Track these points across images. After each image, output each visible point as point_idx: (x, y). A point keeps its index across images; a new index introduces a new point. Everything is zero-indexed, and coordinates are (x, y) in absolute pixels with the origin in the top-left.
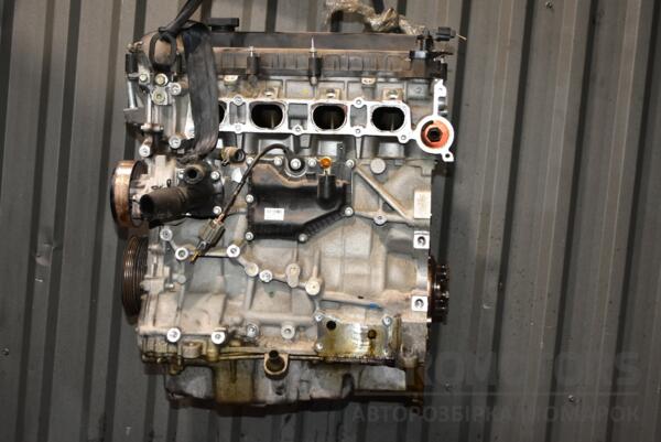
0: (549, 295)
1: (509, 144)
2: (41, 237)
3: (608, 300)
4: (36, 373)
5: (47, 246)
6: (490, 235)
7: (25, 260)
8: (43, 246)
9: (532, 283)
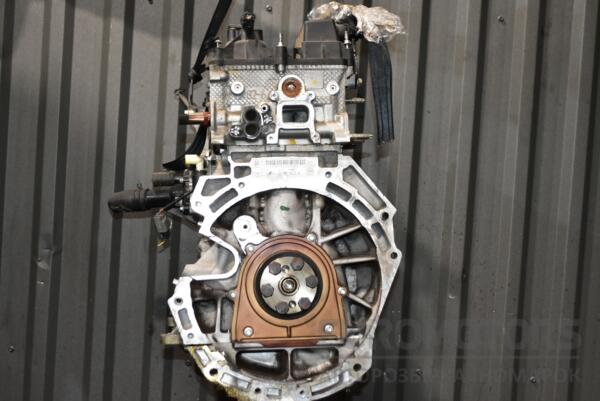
0: (509, 285)
1: (468, 147)
2: (42, 243)
3: (564, 288)
4: (39, 370)
5: (47, 251)
6: (453, 231)
7: (28, 264)
8: (44, 251)
9: (493, 274)
